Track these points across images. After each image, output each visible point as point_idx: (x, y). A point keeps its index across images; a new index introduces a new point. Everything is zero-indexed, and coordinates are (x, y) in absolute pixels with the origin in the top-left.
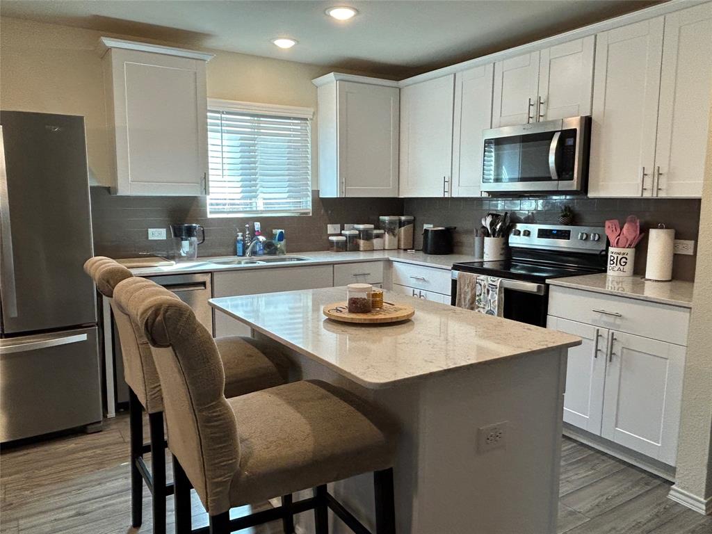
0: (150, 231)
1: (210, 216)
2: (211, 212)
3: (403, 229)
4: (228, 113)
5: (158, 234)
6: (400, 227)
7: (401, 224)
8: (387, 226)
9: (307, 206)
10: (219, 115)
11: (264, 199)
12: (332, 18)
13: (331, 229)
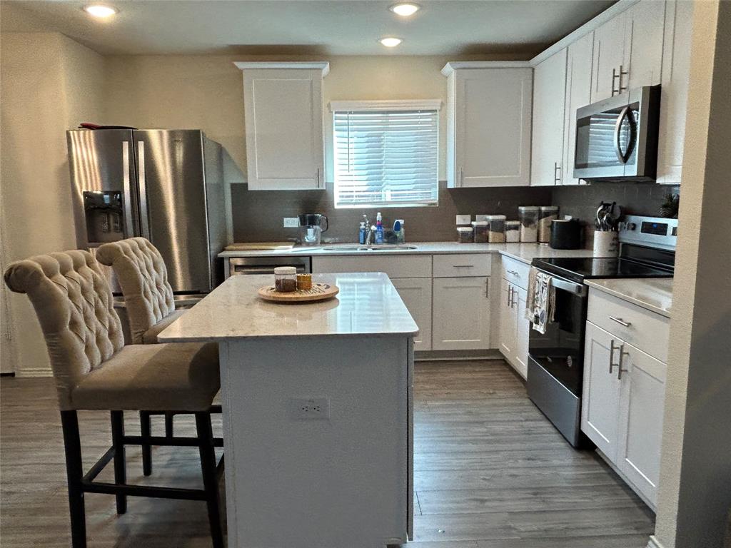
0: (285, 219)
1: (337, 207)
2: (338, 204)
3: (543, 220)
4: (355, 113)
5: (292, 223)
6: (540, 219)
7: (542, 215)
8: (524, 217)
9: (434, 197)
10: (346, 115)
11: (392, 191)
12: (397, 15)
13: (460, 219)
